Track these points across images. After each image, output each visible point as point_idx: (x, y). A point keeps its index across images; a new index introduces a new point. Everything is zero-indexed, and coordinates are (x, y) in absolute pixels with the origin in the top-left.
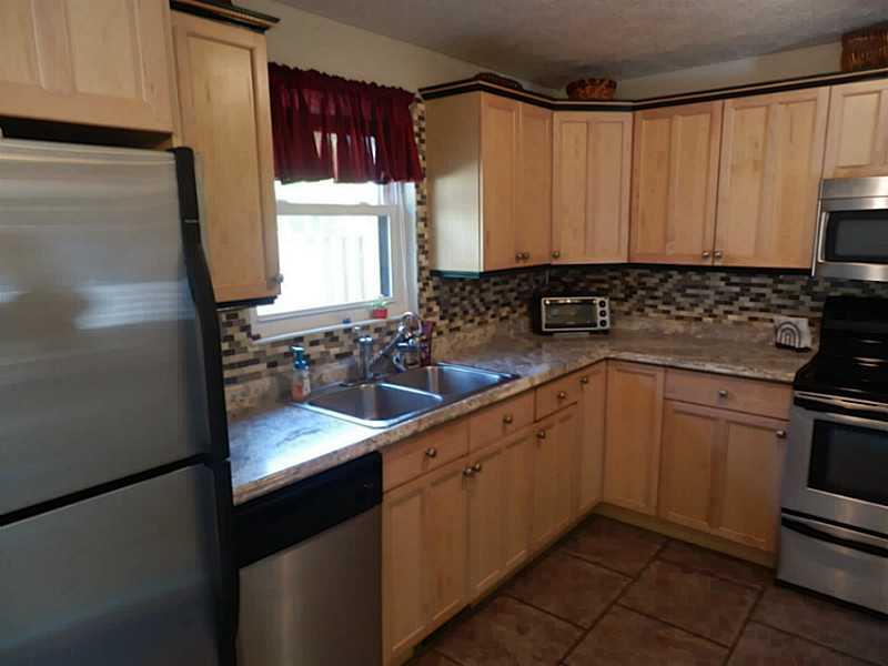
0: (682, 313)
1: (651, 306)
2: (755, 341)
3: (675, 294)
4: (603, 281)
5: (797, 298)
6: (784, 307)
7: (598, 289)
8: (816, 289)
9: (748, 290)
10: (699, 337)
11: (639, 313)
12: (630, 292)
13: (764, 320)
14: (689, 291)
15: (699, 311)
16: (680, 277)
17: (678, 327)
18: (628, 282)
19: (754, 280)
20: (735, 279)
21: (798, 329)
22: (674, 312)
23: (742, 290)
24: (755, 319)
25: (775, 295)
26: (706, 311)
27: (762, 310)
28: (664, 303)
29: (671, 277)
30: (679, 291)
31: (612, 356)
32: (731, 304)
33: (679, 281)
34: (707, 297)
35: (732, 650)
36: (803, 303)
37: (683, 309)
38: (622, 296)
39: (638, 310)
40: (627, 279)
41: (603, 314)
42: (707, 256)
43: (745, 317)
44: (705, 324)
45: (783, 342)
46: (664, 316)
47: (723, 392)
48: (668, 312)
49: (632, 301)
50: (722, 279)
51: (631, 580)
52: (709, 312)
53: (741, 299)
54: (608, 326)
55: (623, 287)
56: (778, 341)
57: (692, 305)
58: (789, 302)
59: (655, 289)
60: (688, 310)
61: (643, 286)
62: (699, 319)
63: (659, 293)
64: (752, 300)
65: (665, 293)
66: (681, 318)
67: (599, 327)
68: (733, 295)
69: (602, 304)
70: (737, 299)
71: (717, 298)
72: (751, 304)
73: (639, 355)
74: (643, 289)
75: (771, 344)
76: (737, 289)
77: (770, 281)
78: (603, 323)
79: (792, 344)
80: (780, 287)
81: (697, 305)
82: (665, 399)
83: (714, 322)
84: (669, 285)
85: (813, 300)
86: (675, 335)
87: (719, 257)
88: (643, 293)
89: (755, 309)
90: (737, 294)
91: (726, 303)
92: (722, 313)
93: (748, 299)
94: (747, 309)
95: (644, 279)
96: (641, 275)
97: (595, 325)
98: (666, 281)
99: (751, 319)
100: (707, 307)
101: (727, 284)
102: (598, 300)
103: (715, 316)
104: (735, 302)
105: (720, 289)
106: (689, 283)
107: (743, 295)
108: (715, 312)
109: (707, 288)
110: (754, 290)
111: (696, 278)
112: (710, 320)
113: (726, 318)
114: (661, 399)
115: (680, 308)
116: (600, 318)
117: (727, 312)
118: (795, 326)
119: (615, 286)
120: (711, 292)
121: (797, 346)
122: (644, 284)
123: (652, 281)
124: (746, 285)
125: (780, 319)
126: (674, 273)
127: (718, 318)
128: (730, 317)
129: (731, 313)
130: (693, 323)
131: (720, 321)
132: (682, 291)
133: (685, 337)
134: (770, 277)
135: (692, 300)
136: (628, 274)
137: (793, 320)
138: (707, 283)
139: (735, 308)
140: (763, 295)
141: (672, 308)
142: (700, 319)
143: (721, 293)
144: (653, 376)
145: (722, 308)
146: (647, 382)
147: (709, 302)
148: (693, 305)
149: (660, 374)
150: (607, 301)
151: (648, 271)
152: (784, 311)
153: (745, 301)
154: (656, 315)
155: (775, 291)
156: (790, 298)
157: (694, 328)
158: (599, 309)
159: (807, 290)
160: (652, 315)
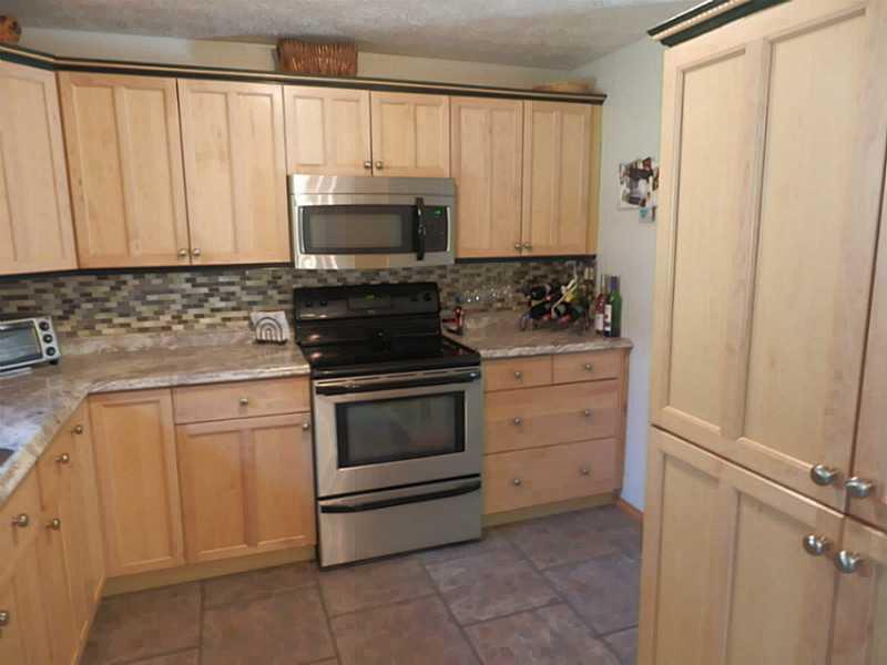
0: (147, 324)
1: (103, 321)
2: (234, 341)
3: (132, 303)
4: (25, 297)
5: (264, 293)
6: (255, 303)
7: (20, 308)
8: (280, 282)
9: (217, 290)
10: (172, 348)
11: (87, 332)
12: (70, 308)
13: (238, 319)
14: (151, 298)
15: (165, 319)
16: (137, 282)
17: (144, 340)
18: (64, 295)
19: (221, 279)
20: (200, 280)
21: (278, 324)
22: (136, 324)
23: (210, 290)
24: (229, 319)
25: (244, 292)
26: (174, 317)
27: (234, 309)
28: (121, 315)
29: (125, 283)
30: (137, 299)
31: (95, 390)
32: (201, 306)
33: (135, 286)
34: (174, 302)
35: (338, 656)
36: (271, 297)
37: (146, 319)
38: (60, 313)
39: (86, 328)
40: (63, 290)
41: (47, 339)
42: (183, 255)
43: (218, 318)
44: (176, 332)
45: (264, 338)
46: (123, 330)
47: (245, 400)
48: (128, 325)
49: (75, 318)
50: (188, 280)
51: (196, 651)
52: (178, 318)
53: (211, 299)
54: (57, 355)
55: (59, 301)
56: (259, 337)
57: (156, 313)
58: (258, 298)
59: (107, 300)
60: (153, 319)
61: (88, 297)
62: (167, 328)
63: (112, 304)
64: (222, 300)
65: (119, 304)
66: (145, 330)
67: (46, 357)
68: (202, 297)
69: (43, 326)
70: (207, 301)
71: (185, 301)
72: (223, 304)
73: (132, 381)
74: (88, 301)
75: (250, 342)
76: (205, 290)
77: (236, 279)
78: (50, 351)
79: (274, 338)
80: (248, 283)
81: (163, 313)
82: (176, 425)
83: (185, 328)
84: (124, 293)
85: (280, 293)
86: (143, 351)
87: (198, 255)
88: (90, 306)
89: (226, 309)
90: (206, 295)
91: (195, 306)
92: (192, 318)
93: (218, 298)
94: (219, 310)
95: (89, 289)
96: (82, 284)
97: (41, 356)
98: (119, 289)
99: (225, 319)
100: (175, 314)
101: (194, 286)
102: (36, 322)
103: (185, 322)
104: (205, 304)
105: (188, 292)
106: (147, 288)
107: (212, 296)
108: (184, 317)
109: (171, 292)
110: (223, 289)
111: (156, 281)
112: (181, 327)
113: (197, 322)
114: (172, 426)
115: (142, 319)
116: (45, 346)
117: (198, 316)
118: (274, 320)
119: (46, 302)
120: (176, 297)
121: (279, 339)
122: (90, 294)
123: (102, 289)
124: (213, 284)
125: (256, 315)
126: (128, 277)
127: (190, 324)
128: (202, 320)
129: (202, 316)
130: (162, 334)
131: (192, 326)
132: (142, 298)
133: (156, 352)
134: (237, 274)
135: (156, 308)
136: (62, 285)
137: (271, 314)
138: (171, 286)
139: (205, 311)
140: (233, 294)
141: (132, 320)
142: (169, 328)
143: (189, 296)
144: (157, 402)
145: (192, 312)
146: (149, 410)
147: (177, 307)
148: (158, 314)
149: (166, 398)
150: (49, 322)
151: (92, 278)
152: (255, 307)
153: (216, 302)
154: (112, 331)
155: (243, 289)
156: (259, 294)
157: (165, 339)
158: (41, 334)
159: (273, 283)
160: (106, 331)
